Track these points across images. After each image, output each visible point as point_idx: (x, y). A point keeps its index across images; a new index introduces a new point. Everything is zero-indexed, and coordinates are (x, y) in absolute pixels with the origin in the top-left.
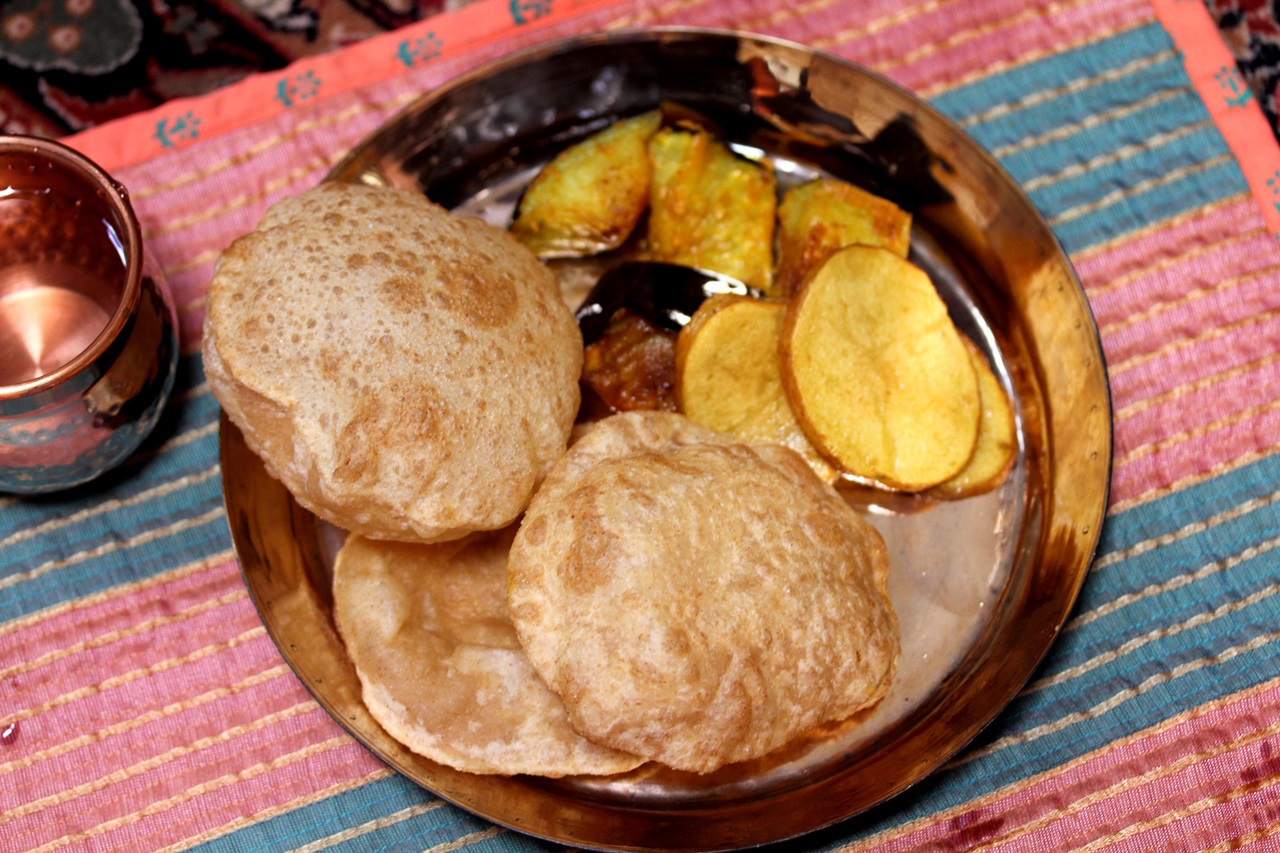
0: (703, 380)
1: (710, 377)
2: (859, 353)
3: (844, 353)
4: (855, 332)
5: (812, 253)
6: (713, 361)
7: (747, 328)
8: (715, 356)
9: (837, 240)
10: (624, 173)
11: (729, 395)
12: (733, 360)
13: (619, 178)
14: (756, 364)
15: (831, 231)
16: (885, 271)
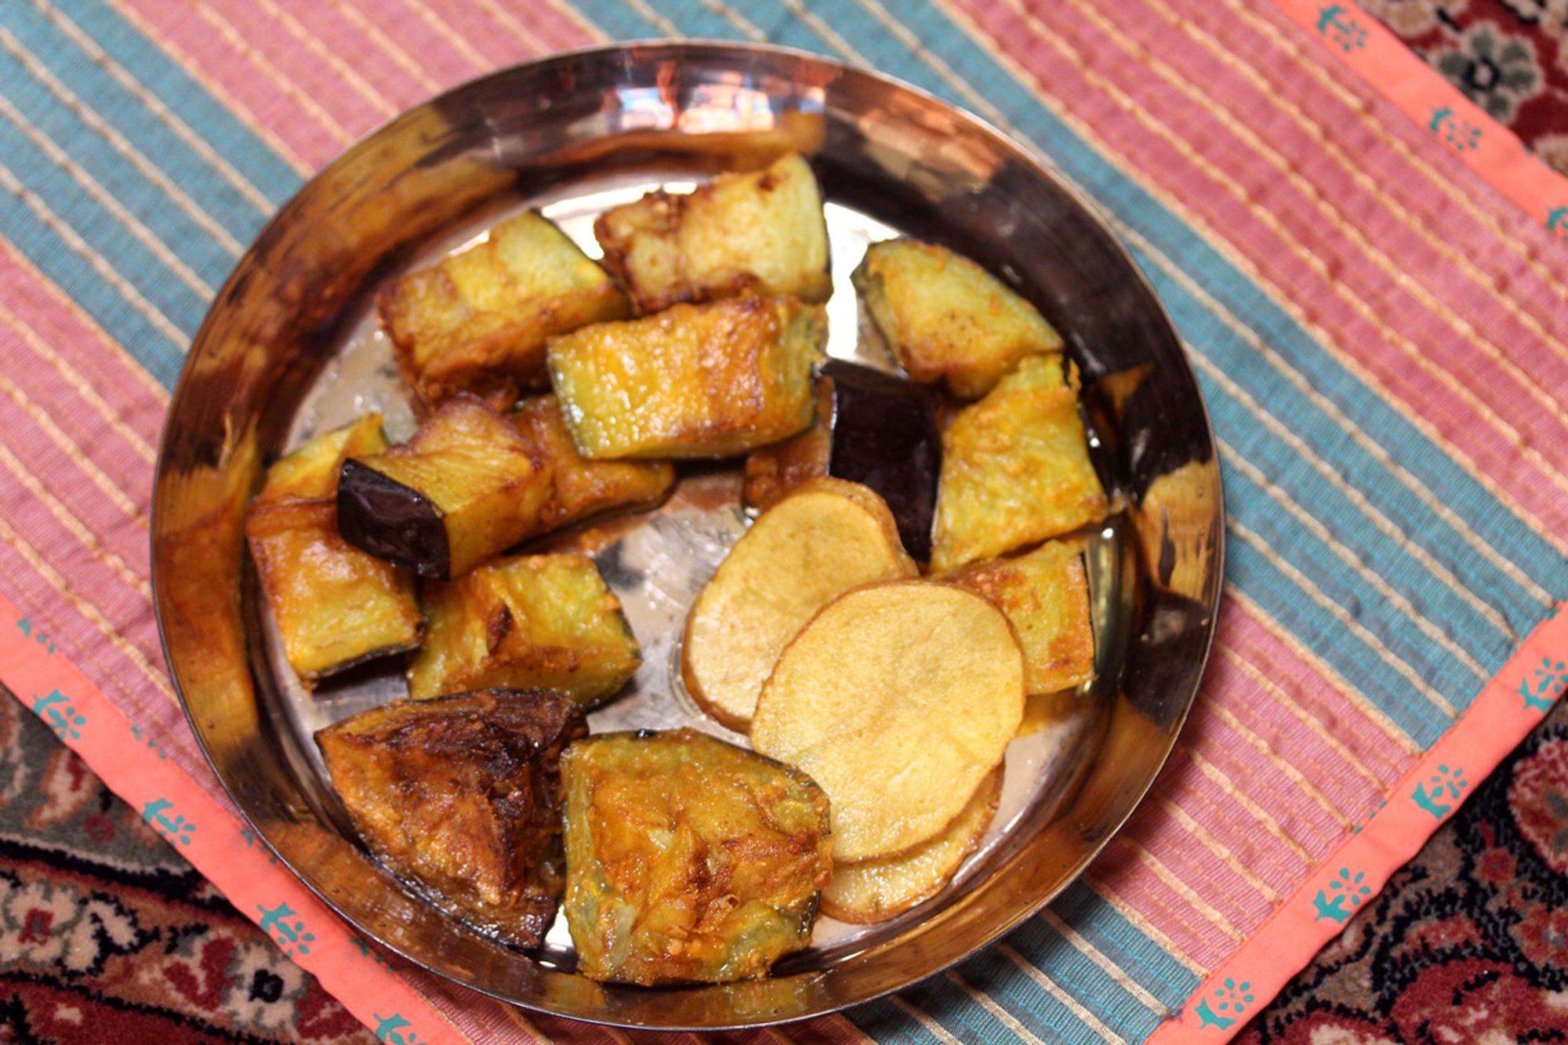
0: (784, 532)
1: (792, 536)
2: (887, 677)
3: (877, 660)
4: (905, 661)
5: (985, 581)
6: (807, 527)
7: (857, 545)
8: (812, 527)
9: (1014, 604)
10: (972, 332)
11: (787, 569)
12: (821, 551)
13: (962, 329)
14: (830, 579)
15: (1021, 592)
16: (996, 666)
